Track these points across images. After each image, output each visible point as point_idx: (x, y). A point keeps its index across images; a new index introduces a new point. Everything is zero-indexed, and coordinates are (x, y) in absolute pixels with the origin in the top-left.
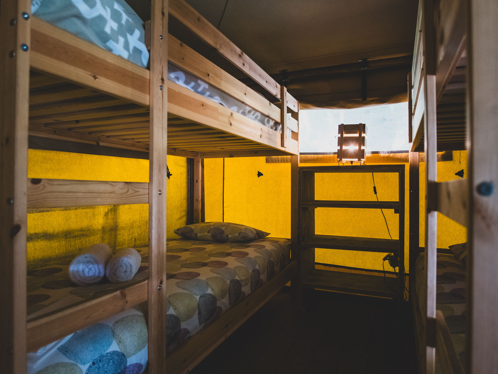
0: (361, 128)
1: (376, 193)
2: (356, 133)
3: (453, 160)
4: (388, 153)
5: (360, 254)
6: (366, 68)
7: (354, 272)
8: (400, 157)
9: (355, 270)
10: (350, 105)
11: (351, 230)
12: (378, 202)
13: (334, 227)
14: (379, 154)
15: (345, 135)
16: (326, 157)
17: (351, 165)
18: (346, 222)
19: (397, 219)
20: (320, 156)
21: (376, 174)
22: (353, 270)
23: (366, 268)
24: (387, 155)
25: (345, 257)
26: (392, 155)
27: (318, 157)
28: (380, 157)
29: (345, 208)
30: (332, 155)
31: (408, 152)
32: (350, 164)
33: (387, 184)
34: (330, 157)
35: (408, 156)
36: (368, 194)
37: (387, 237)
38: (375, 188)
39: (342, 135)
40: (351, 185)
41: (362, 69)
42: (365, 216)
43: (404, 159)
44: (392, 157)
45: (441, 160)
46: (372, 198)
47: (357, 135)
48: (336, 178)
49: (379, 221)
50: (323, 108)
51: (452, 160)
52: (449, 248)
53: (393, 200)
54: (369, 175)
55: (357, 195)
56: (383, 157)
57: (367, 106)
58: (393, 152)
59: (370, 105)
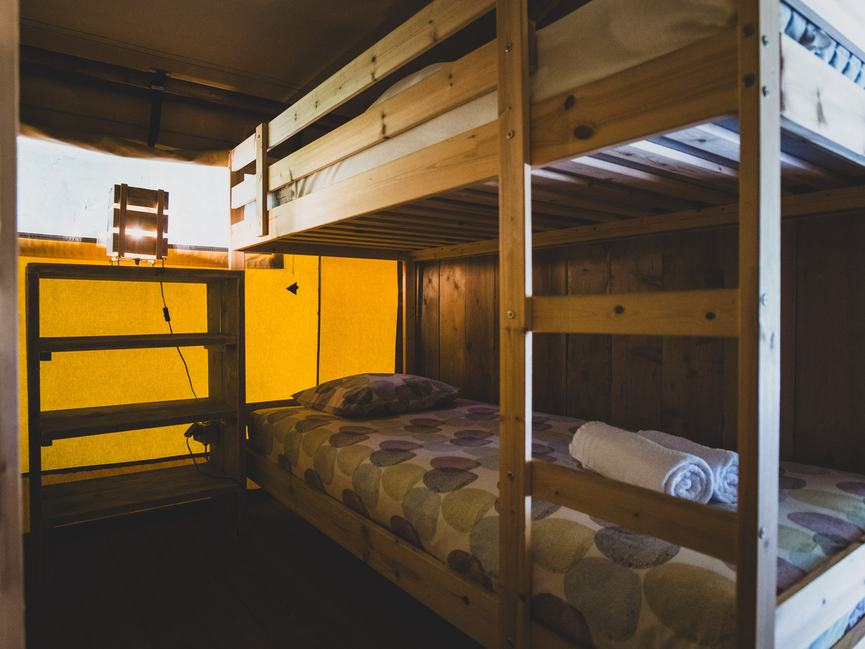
0: (160, 198)
1: (168, 318)
2: (151, 206)
3: (285, 268)
4: (191, 248)
5: (138, 434)
6: (161, 88)
7: (127, 470)
8: (209, 258)
9: (129, 466)
10: (124, 149)
11: (120, 392)
12: (172, 335)
13: (83, 389)
14: (175, 250)
15: (130, 207)
16: (65, 246)
17: (136, 266)
18: (110, 377)
19: (205, 364)
20: (50, 242)
21: (168, 285)
22: (126, 468)
23: (151, 458)
24: (188, 252)
25: (109, 446)
26: (196, 253)
27: (45, 244)
28: (175, 254)
29: (107, 351)
30: (78, 244)
31: (226, 250)
32: (133, 264)
33: (187, 303)
34: (73, 246)
35: (227, 257)
36: (153, 322)
37: (188, 395)
38: (166, 310)
39: (123, 206)
40: (119, 304)
41: (154, 88)
42: (147, 362)
43: (216, 261)
44: (196, 257)
45: (269, 267)
46: (161, 328)
47: (154, 210)
48: (87, 290)
49: (173, 369)
50: (65, 143)
51: (283, 268)
52: (292, 398)
53: (198, 331)
54: (154, 286)
55: (131, 323)
56: (182, 256)
57: (157, 158)
58: (199, 249)
59: (165, 159)
